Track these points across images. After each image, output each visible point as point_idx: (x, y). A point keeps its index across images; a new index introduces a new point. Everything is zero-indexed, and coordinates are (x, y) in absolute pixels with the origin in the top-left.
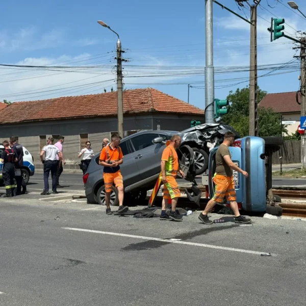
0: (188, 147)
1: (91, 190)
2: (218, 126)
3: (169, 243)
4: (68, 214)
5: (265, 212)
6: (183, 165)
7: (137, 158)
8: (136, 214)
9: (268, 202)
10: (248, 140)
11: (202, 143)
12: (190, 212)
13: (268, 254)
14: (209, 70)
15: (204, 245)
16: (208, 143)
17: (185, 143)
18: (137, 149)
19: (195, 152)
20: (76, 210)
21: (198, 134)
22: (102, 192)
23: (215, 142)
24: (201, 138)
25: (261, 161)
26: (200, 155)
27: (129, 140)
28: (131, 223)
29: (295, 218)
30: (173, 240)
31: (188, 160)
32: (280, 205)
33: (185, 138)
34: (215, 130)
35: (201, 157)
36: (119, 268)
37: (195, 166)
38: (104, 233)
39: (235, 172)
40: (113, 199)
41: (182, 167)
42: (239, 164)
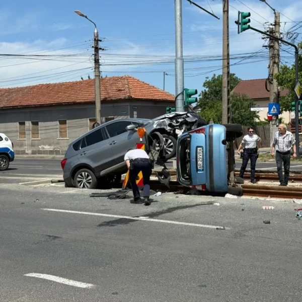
0: (158, 133)
1: (68, 174)
2: (186, 114)
3: (138, 220)
4: (47, 197)
5: (226, 193)
6: (154, 150)
7: (111, 144)
8: (109, 196)
9: (229, 183)
10: (211, 127)
11: (171, 130)
12: (159, 193)
13: (222, 228)
14: (179, 62)
15: (169, 222)
16: (177, 130)
17: (156, 130)
18: (112, 136)
19: (164, 139)
20: (55, 193)
21: (167, 122)
22: (79, 176)
23: (183, 129)
24: (170, 125)
25: (222, 146)
26: (170, 141)
27: (104, 127)
28: (105, 204)
29: (254, 198)
30: (142, 218)
31: (158, 146)
32: (242, 186)
33: (156, 125)
34: (183, 118)
35: (171, 143)
36: (92, 242)
37: (165, 151)
38: (80, 212)
39: (200, 156)
40: (89, 183)
41: (152, 152)
42: (203, 149)
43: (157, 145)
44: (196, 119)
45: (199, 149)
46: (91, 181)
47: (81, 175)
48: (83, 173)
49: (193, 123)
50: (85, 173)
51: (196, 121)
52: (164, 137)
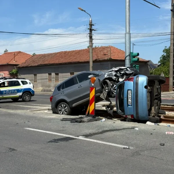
0: (108, 81)
1: (54, 105)
2: (126, 68)
3: (76, 139)
4: (36, 120)
5: (147, 121)
6: (104, 92)
7: (79, 87)
8: (72, 120)
9: (151, 114)
10: (138, 77)
11: (116, 79)
14: (127, 35)
16: (120, 79)
17: (106, 79)
18: (80, 82)
19: (111, 84)
21: (114, 73)
22: (60, 107)
23: (124, 78)
24: (115, 75)
25: (145, 90)
26: (115, 86)
27: (76, 77)
28: (65, 126)
30: (81, 138)
33: (106, 76)
34: (124, 71)
36: (33, 155)
37: (112, 92)
39: (130, 96)
40: (66, 111)
41: (104, 93)
42: (132, 91)
43: (107, 88)
44: (133, 72)
45: (129, 91)
46: (67, 110)
47: (61, 106)
48: (62, 105)
49: (130, 74)
50: (63, 105)
51: (133, 73)
52: (111, 83)
